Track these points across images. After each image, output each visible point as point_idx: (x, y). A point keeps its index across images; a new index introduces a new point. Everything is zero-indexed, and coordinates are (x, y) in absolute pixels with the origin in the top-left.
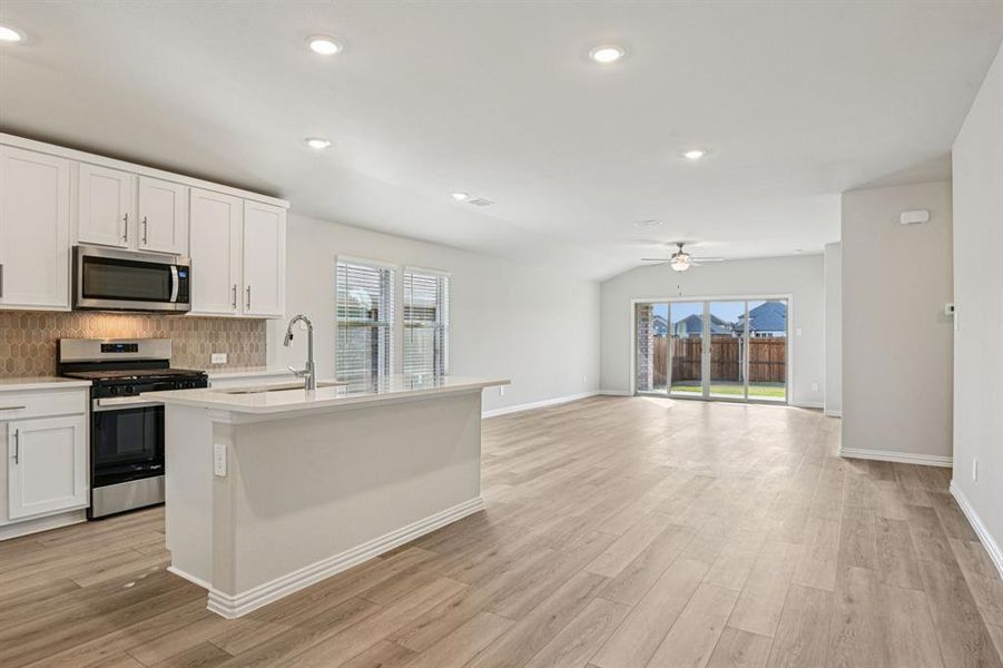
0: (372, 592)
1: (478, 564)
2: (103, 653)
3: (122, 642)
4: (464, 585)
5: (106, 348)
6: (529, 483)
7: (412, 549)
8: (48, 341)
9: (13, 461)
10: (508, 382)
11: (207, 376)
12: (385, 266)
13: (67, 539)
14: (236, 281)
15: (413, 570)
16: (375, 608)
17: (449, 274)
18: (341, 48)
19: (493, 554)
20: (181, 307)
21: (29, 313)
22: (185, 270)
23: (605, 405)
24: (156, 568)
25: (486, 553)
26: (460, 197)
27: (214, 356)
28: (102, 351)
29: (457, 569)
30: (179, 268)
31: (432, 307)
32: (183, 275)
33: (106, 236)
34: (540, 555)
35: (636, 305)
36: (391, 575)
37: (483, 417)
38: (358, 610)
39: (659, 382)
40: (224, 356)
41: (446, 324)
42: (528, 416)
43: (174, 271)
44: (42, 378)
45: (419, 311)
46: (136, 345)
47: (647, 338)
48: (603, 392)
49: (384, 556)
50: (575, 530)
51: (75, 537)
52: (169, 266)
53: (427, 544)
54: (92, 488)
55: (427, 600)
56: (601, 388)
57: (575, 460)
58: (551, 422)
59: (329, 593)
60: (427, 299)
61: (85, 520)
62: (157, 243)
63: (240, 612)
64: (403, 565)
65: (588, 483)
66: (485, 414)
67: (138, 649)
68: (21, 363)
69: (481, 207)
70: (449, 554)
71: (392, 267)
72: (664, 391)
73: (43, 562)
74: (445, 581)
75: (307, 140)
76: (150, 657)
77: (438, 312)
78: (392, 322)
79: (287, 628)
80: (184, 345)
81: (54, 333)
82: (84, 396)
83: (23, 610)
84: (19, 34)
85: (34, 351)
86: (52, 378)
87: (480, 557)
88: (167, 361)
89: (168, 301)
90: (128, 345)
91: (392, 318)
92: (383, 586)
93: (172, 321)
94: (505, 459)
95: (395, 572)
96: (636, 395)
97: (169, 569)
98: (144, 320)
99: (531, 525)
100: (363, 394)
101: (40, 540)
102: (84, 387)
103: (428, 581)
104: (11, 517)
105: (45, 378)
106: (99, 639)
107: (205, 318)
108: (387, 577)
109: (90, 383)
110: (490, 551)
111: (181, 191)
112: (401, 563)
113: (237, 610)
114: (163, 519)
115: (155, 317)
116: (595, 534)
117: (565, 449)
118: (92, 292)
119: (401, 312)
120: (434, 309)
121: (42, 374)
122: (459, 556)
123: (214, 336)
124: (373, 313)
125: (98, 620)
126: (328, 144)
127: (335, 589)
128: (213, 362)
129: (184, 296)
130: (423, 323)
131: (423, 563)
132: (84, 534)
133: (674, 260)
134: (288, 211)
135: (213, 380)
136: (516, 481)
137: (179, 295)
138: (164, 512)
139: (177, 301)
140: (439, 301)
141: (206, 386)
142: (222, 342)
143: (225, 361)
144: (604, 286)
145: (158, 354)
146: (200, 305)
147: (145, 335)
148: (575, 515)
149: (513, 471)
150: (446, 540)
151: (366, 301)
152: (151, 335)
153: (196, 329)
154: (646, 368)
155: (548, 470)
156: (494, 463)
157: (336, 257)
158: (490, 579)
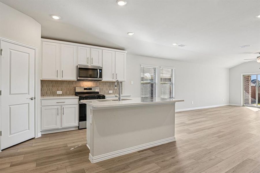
0: (131, 163)
1: (166, 161)
2: (61, 166)
3: (66, 164)
4: (159, 167)
5: (85, 89)
6: (194, 134)
7: (148, 151)
8: (73, 87)
9: (63, 114)
10: (183, 101)
11: (105, 96)
12: (155, 67)
13: (72, 133)
14: (113, 72)
15: (145, 158)
16: (129, 169)
17: (175, 68)
18: (126, 3)
19: (173, 158)
20: (100, 79)
21: (70, 81)
22: (101, 70)
23: (230, 109)
24: (80, 145)
25: (171, 157)
26: (175, 44)
27: (109, 91)
28: (84, 90)
29: (159, 161)
30: (100, 70)
31: (169, 78)
32: (100, 71)
33: (84, 63)
34: (190, 162)
35: (243, 75)
36: (139, 158)
37: (175, 111)
38: (124, 168)
39: (253, 102)
40: (112, 91)
41: (174, 82)
42: (201, 111)
43: (98, 70)
44: (72, 96)
45: (165, 79)
46: (91, 88)
47: (248, 87)
48: (231, 104)
49: (139, 152)
50: (205, 154)
51: (74, 133)
52: (97, 69)
53: (153, 150)
54: (79, 121)
55: (145, 170)
56: (229, 103)
57: (214, 127)
58: (208, 113)
59: (119, 161)
60: (168, 76)
61: (78, 129)
62: (95, 64)
63: (95, 162)
64: (143, 156)
65: (215, 137)
66: (176, 111)
67: (68, 167)
68: (68, 92)
69: (183, 47)
70: (158, 155)
71: (157, 67)
72: (255, 105)
73: (65, 138)
74: (153, 165)
75: (128, 33)
76: (69, 170)
77: (171, 79)
78: (157, 82)
79: (104, 170)
80: (103, 88)
81: (75, 86)
82: (77, 100)
83: (54, 150)
84: (58, 17)
85: (71, 90)
86: (74, 96)
87: (168, 158)
88: (98, 92)
89: (97, 78)
90: (90, 88)
91: (157, 81)
92: (135, 162)
93: (100, 83)
94: (189, 124)
95: (140, 158)
96: (243, 106)
97: (87, 145)
98: (94, 83)
99: (190, 149)
100: (148, 102)
101: (67, 133)
102: (77, 98)
103: (149, 163)
104: (63, 127)
105: (73, 96)
106: (62, 162)
107: (108, 82)
108: (137, 159)
109: (79, 97)
110: (173, 156)
111: (101, 51)
112: (143, 155)
113: (94, 161)
114: (86, 132)
115: (96, 82)
116: (213, 157)
117: (211, 123)
118: (81, 76)
119: (160, 80)
120: (170, 79)
121: (72, 95)
122: (162, 156)
123: (109, 86)
124: (152, 80)
125: (66, 156)
126: (133, 33)
127: (122, 160)
128: (109, 93)
129: (101, 76)
130: (167, 82)
131: (149, 156)
132: (77, 132)
133: (258, 59)
134: (127, 53)
135: (107, 97)
136: (190, 132)
137: (99, 76)
138: (86, 130)
139: (99, 78)
140: (172, 76)
141: (105, 99)
142: (112, 88)
143: (112, 92)
144: (230, 70)
145: (97, 91)
146: (105, 78)
147: (94, 86)
148: (208, 148)
149: (190, 129)
150: (160, 150)
151: (149, 76)
152: (95, 86)
153: (105, 85)
154: (248, 97)
155: (202, 130)
156: (184, 125)
157: (141, 65)
158: (169, 167)
